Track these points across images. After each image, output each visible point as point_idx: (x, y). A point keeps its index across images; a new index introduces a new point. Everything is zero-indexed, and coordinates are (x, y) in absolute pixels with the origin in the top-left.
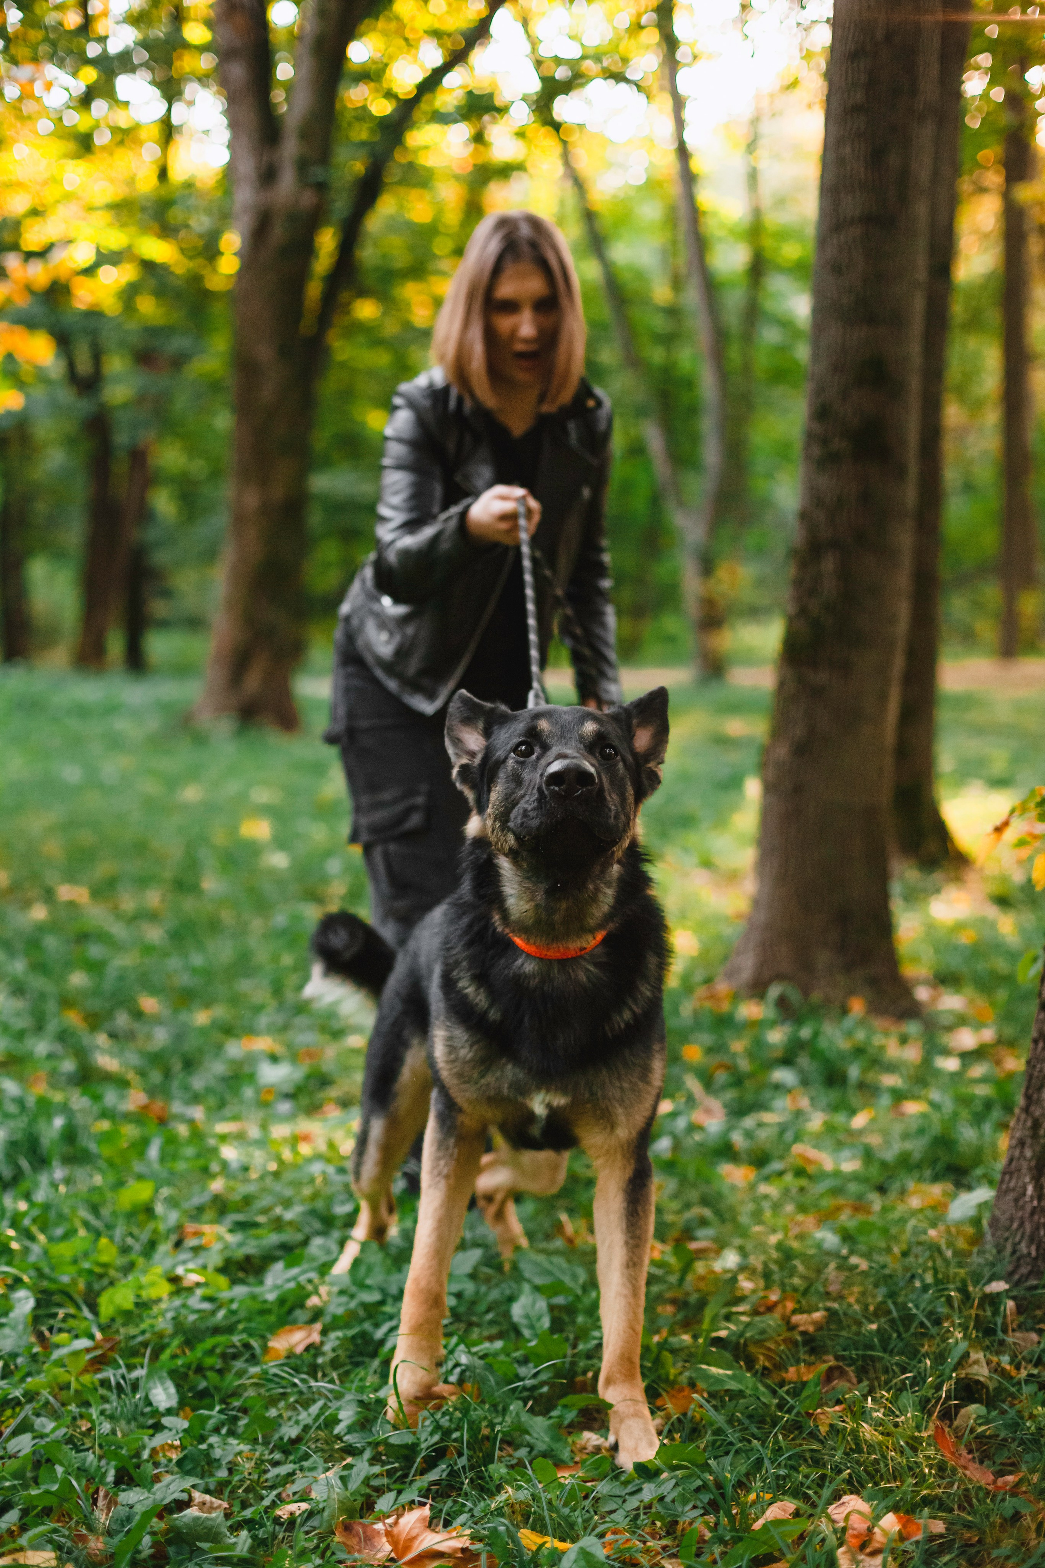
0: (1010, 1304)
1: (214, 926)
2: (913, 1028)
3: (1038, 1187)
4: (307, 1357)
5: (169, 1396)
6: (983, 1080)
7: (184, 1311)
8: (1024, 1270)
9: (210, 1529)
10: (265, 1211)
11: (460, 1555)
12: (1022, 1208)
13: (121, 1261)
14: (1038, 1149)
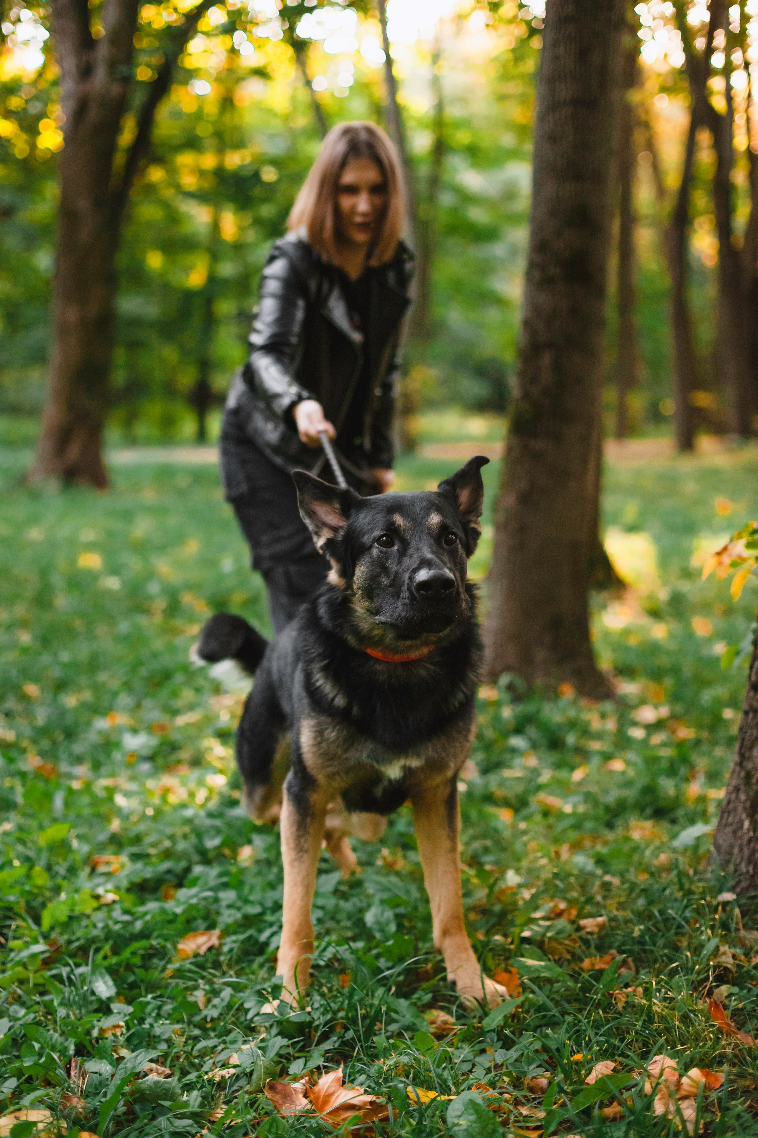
0: (737, 911)
1: (71, 633)
2: (608, 706)
3: (753, 822)
4: (211, 957)
5: (108, 986)
6: (664, 745)
7: (110, 923)
8: (744, 884)
9: (167, 1090)
10: (154, 845)
11: (369, 1107)
12: (741, 837)
13: (49, 884)
14: (751, 794)
